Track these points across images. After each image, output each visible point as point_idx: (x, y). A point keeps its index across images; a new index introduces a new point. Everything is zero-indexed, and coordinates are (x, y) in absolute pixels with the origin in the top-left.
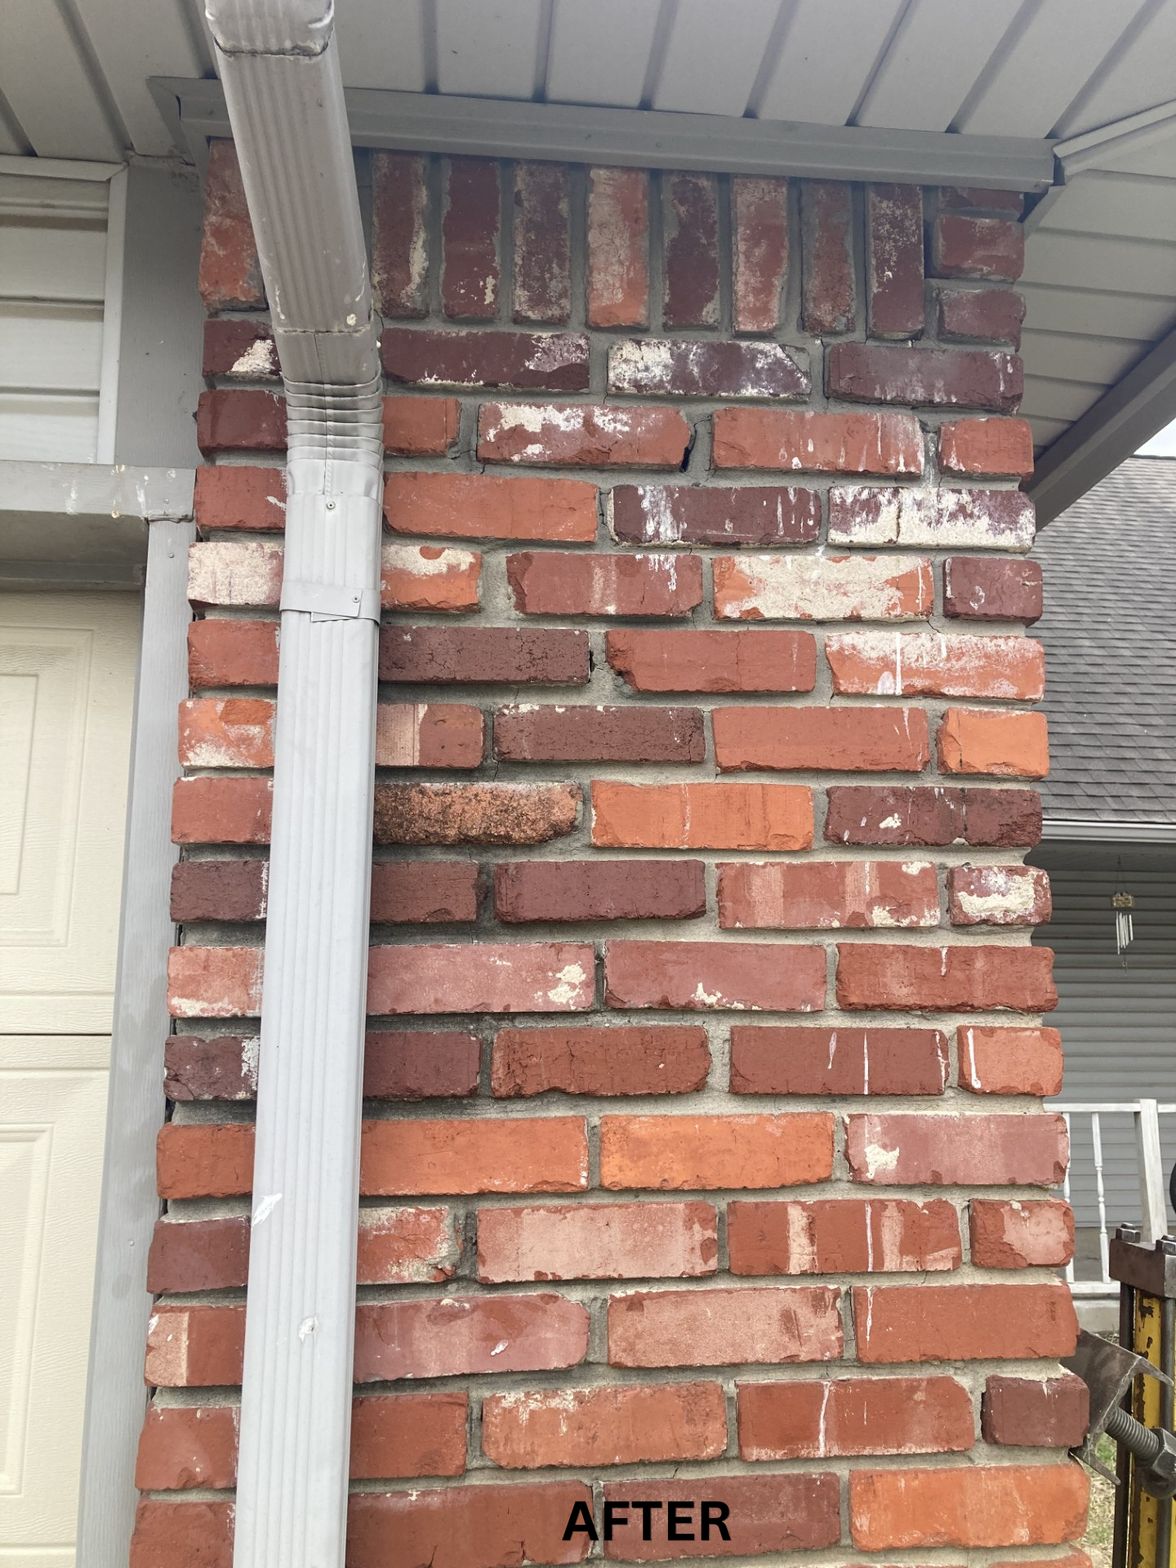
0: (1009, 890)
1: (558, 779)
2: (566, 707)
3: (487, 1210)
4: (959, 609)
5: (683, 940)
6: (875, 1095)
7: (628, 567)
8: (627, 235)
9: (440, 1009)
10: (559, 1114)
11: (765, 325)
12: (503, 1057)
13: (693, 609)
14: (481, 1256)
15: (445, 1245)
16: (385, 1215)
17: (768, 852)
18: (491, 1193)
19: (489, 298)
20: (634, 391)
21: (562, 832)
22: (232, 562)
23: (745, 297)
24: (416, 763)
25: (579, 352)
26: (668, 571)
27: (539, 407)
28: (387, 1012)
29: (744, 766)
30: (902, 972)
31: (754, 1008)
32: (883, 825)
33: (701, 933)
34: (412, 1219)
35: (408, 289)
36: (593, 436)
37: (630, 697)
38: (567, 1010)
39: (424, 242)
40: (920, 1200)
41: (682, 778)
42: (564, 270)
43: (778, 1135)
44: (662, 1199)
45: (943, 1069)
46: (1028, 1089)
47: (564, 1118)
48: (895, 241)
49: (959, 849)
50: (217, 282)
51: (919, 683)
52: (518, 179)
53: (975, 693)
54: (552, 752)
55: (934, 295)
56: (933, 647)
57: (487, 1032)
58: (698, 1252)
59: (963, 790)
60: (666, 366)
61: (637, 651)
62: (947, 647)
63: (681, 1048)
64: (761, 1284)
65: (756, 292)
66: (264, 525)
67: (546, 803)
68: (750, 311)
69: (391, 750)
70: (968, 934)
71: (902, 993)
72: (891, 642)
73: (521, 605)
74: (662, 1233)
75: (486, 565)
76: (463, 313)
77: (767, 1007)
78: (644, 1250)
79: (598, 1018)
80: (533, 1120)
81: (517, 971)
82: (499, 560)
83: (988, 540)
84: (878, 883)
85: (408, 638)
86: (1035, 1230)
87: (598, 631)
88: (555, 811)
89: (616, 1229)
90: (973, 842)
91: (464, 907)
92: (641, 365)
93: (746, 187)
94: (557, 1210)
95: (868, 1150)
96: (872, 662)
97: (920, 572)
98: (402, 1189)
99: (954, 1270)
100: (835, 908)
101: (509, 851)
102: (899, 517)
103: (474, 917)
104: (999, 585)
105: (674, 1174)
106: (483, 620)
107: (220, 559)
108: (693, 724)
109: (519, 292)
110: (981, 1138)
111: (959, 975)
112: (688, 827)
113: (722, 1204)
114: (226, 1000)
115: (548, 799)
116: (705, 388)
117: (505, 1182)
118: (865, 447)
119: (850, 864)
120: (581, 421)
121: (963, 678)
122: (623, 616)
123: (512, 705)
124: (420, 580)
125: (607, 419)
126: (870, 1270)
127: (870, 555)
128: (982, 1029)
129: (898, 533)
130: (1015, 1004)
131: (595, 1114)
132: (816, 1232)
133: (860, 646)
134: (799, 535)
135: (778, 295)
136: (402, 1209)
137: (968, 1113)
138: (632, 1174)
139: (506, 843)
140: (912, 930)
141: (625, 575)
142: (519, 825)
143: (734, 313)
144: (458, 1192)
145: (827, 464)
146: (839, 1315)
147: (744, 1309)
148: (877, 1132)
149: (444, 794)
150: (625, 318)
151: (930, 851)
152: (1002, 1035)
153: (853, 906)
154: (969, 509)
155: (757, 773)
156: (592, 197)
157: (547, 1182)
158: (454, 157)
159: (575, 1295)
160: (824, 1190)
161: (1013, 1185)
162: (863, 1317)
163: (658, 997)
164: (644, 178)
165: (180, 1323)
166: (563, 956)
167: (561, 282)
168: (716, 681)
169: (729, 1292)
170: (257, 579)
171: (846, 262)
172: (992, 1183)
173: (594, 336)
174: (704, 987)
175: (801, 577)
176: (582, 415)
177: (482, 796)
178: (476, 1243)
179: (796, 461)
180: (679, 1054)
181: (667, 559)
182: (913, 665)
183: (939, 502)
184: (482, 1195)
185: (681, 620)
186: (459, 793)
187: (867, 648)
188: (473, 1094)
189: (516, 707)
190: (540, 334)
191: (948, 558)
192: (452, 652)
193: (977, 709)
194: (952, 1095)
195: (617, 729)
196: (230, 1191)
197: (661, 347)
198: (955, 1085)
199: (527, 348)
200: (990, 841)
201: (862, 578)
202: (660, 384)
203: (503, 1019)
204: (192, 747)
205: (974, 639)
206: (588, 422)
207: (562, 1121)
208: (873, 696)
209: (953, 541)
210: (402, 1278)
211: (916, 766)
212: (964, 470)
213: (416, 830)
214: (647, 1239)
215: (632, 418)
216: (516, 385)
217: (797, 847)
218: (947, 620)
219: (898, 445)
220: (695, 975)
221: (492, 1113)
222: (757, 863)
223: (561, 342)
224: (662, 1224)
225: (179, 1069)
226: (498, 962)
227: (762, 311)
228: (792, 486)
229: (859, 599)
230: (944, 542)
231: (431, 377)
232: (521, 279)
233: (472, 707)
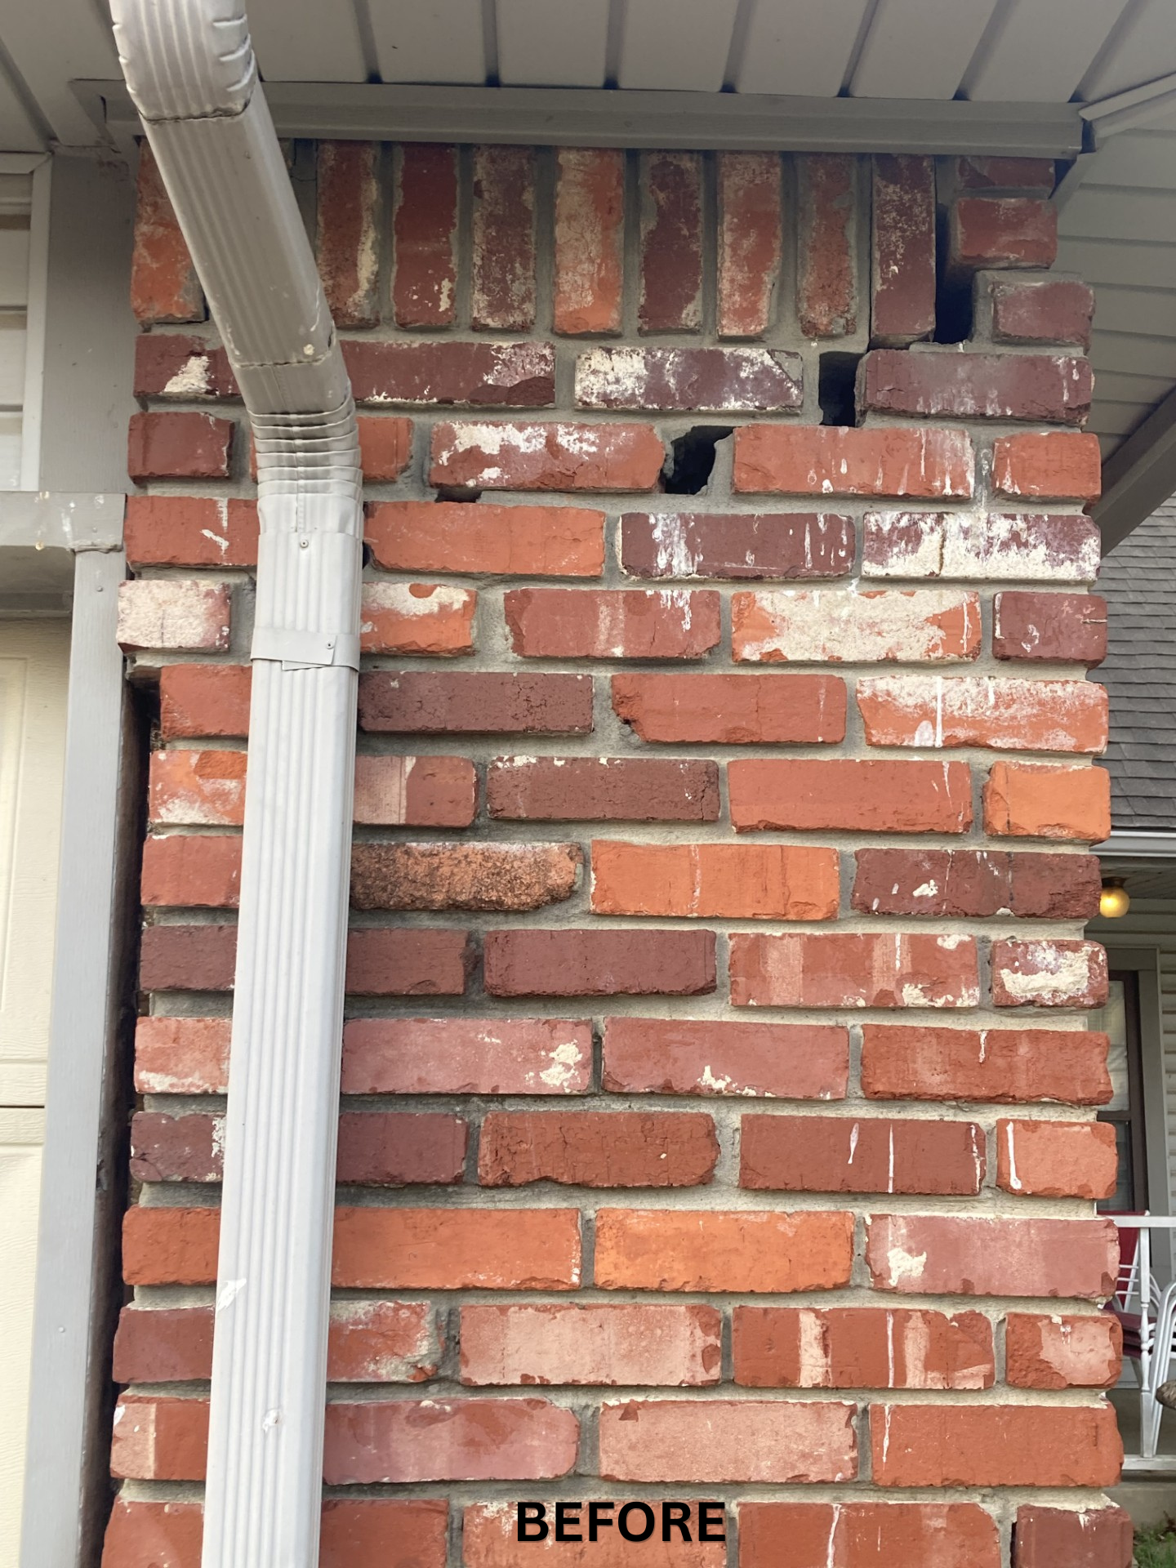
0: (1060, 967)
1: (556, 838)
2: (566, 759)
3: (472, 1307)
4: (1008, 652)
5: (691, 1018)
6: (901, 1194)
7: (637, 604)
8: (598, 228)
9: (424, 1090)
10: (551, 1206)
11: (752, 328)
12: (490, 1143)
13: (710, 650)
14: (463, 1355)
15: (425, 1343)
16: (362, 1308)
17: (788, 922)
18: (476, 1288)
19: (444, 304)
20: (604, 406)
21: (560, 897)
22: (164, 602)
23: (730, 296)
24: (402, 821)
25: (543, 363)
26: (682, 609)
27: (497, 426)
28: (368, 1092)
29: (761, 826)
30: (935, 1058)
31: (767, 1095)
32: (916, 893)
33: (712, 1012)
34: (390, 1313)
35: (356, 296)
36: (556, 458)
37: (638, 748)
38: (561, 1092)
39: (373, 243)
40: (949, 1312)
41: (693, 838)
42: (528, 270)
43: (791, 1235)
44: (662, 1301)
45: (978, 1166)
46: (1074, 1191)
47: (556, 1210)
48: (903, 230)
49: (1005, 920)
50: (151, 298)
51: (962, 734)
52: (478, 167)
53: (1026, 745)
54: (551, 810)
55: (989, 290)
56: (979, 693)
57: (474, 1115)
58: (699, 1359)
59: (1009, 854)
60: (638, 378)
61: (646, 697)
62: (995, 693)
63: (686, 1137)
64: (770, 1397)
65: (744, 289)
66: (199, 561)
67: (542, 865)
68: (735, 312)
69: (375, 808)
70: (1013, 1016)
71: (934, 1081)
72: (933, 688)
73: (518, 648)
74: (660, 1337)
75: (481, 602)
76: (417, 321)
77: (781, 1095)
78: (641, 1355)
79: (594, 1103)
80: (521, 1211)
81: (507, 1050)
82: (497, 596)
83: (1045, 572)
84: (909, 958)
85: (395, 684)
86: (1078, 1347)
87: (603, 674)
88: (551, 874)
89: (610, 1331)
90: (1020, 913)
91: (451, 980)
92: (611, 378)
93: (735, 169)
94: (544, 1309)
95: (890, 1254)
96: (909, 710)
97: (965, 608)
98: (381, 1281)
99: (985, 1389)
100: (861, 986)
101: (501, 918)
102: (942, 547)
103: (460, 990)
104: (1055, 624)
105: (675, 1274)
106: (478, 664)
107: (152, 598)
108: (706, 779)
109: (477, 296)
110: (1020, 1245)
111: (1001, 1062)
112: (697, 894)
113: (729, 1308)
114: (197, 1075)
115: (544, 860)
116: (682, 401)
117: (489, 1278)
118: (907, 467)
119: (878, 936)
120: (544, 442)
121: (1013, 729)
122: (632, 659)
123: (506, 757)
124: (409, 621)
125: (572, 438)
126: (890, 1385)
127: (908, 589)
128: (1024, 1123)
129: (941, 565)
130: (1062, 1096)
131: (592, 1207)
132: (830, 1342)
133: (895, 692)
134: (829, 568)
135: (767, 293)
136: (381, 1302)
137: (1006, 1216)
138: (629, 1272)
139: (498, 909)
140: (948, 1010)
141: (634, 613)
142: (512, 890)
143: (718, 314)
144: (440, 1286)
145: (861, 487)
146: (854, 1432)
147: (748, 1422)
148: (902, 1235)
149: (432, 855)
150: (595, 323)
151: (972, 922)
152: (1046, 1131)
153: (880, 983)
154: (1024, 536)
155: (777, 833)
156: (560, 186)
157: (533, 1279)
158: (408, 145)
159: (564, 1402)
160: (842, 1297)
161: (1054, 1298)
162: (879, 1437)
163: (660, 1081)
164: (619, 161)
165: (148, 1414)
166: (558, 1034)
167: (524, 284)
168: (735, 730)
169: (731, 1403)
170: (191, 620)
171: (846, 254)
172: (1030, 1294)
173: (560, 344)
174: (712, 1071)
175: (830, 615)
176: (545, 434)
177: (471, 858)
178: (458, 1343)
179: (826, 484)
180: (683, 1143)
181: (681, 595)
182: (956, 713)
183: (989, 529)
184: (465, 1290)
185: (696, 662)
186: (448, 854)
187: (904, 694)
188: (458, 1181)
189: (511, 760)
190: (500, 344)
191: (997, 592)
192: (442, 699)
193: (1028, 763)
194: (990, 1195)
195: (621, 784)
196: (200, 1278)
197: (634, 356)
198: (993, 1185)
199: (486, 360)
200: (1039, 913)
201: (899, 615)
202: (632, 398)
203: (492, 1101)
204: (165, 802)
205: (1027, 684)
206: (551, 444)
207: (555, 1213)
208: (909, 748)
209: (1003, 573)
210: (380, 1376)
211: (956, 826)
212: (1019, 492)
213: (401, 894)
214: (643, 1344)
215: (600, 437)
216: (473, 401)
217: (820, 916)
218: (997, 661)
219: (943, 464)
220: (702, 1057)
221: (479, 1202)
222: (775, 934)
223: (524, 353)
224: (661, 1328)
225: (147, 1147)
226: (487, 1039)
227: (750, 312)
228: (822, 511)
229: (895, 639)
230: (993, 574)
231: (379, 395)
232: (479, 282)
233: (463, 760)
